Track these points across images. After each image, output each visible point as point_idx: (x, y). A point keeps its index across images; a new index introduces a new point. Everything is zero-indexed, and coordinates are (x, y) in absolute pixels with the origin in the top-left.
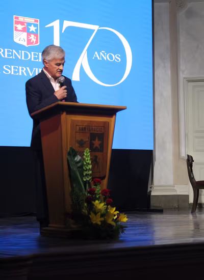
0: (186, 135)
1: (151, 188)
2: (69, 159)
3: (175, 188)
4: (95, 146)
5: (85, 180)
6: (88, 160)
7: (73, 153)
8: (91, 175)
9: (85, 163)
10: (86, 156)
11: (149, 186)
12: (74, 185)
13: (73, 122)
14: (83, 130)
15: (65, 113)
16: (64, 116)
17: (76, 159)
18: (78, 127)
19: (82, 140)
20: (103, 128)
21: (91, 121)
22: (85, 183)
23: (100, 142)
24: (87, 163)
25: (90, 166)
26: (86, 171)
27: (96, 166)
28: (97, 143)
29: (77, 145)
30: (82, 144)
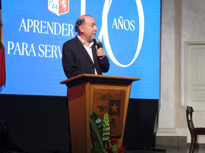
0: (186, 88)
1: (156, 130)
2: (91, 121)
3: (176, 131)
4: (113, 111)
5: (104, 140)
6: (107, 123)
7: (94, 116)
8: (109, 136)
9: (104, 126)
10: (105, 120)
11: (155, 129)
12: (95, 144)
13: (95, 90)
14: (103, 97)
15: (89, 83)
16: (88, 85)
17: (97, 121)
18: (99, 95)
19: (102, 106)
20: (120, 96)
21: (110, 90)
22: (104, 142)
23: (117, 107)
24: (106, 126)
25: (109, 129)
26: (105, 132)
27: (114, 127)
28: (115, 108)
29: (98, 110)
30: (102, 109)
